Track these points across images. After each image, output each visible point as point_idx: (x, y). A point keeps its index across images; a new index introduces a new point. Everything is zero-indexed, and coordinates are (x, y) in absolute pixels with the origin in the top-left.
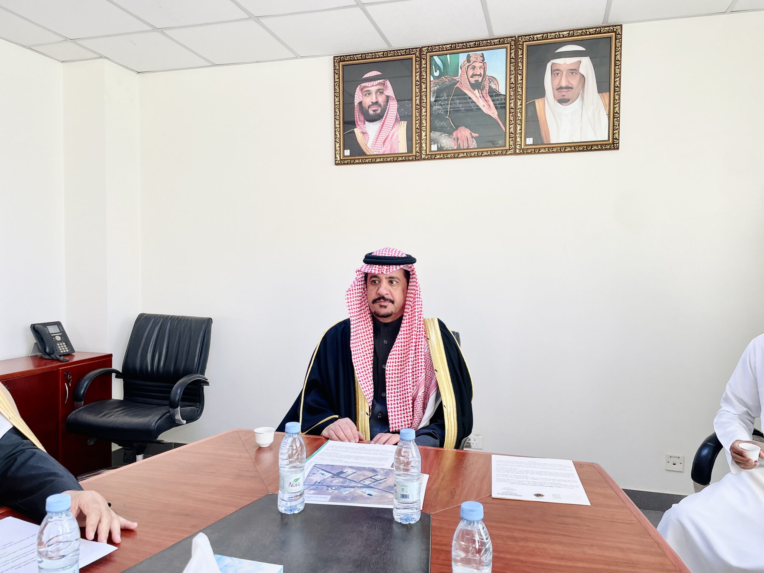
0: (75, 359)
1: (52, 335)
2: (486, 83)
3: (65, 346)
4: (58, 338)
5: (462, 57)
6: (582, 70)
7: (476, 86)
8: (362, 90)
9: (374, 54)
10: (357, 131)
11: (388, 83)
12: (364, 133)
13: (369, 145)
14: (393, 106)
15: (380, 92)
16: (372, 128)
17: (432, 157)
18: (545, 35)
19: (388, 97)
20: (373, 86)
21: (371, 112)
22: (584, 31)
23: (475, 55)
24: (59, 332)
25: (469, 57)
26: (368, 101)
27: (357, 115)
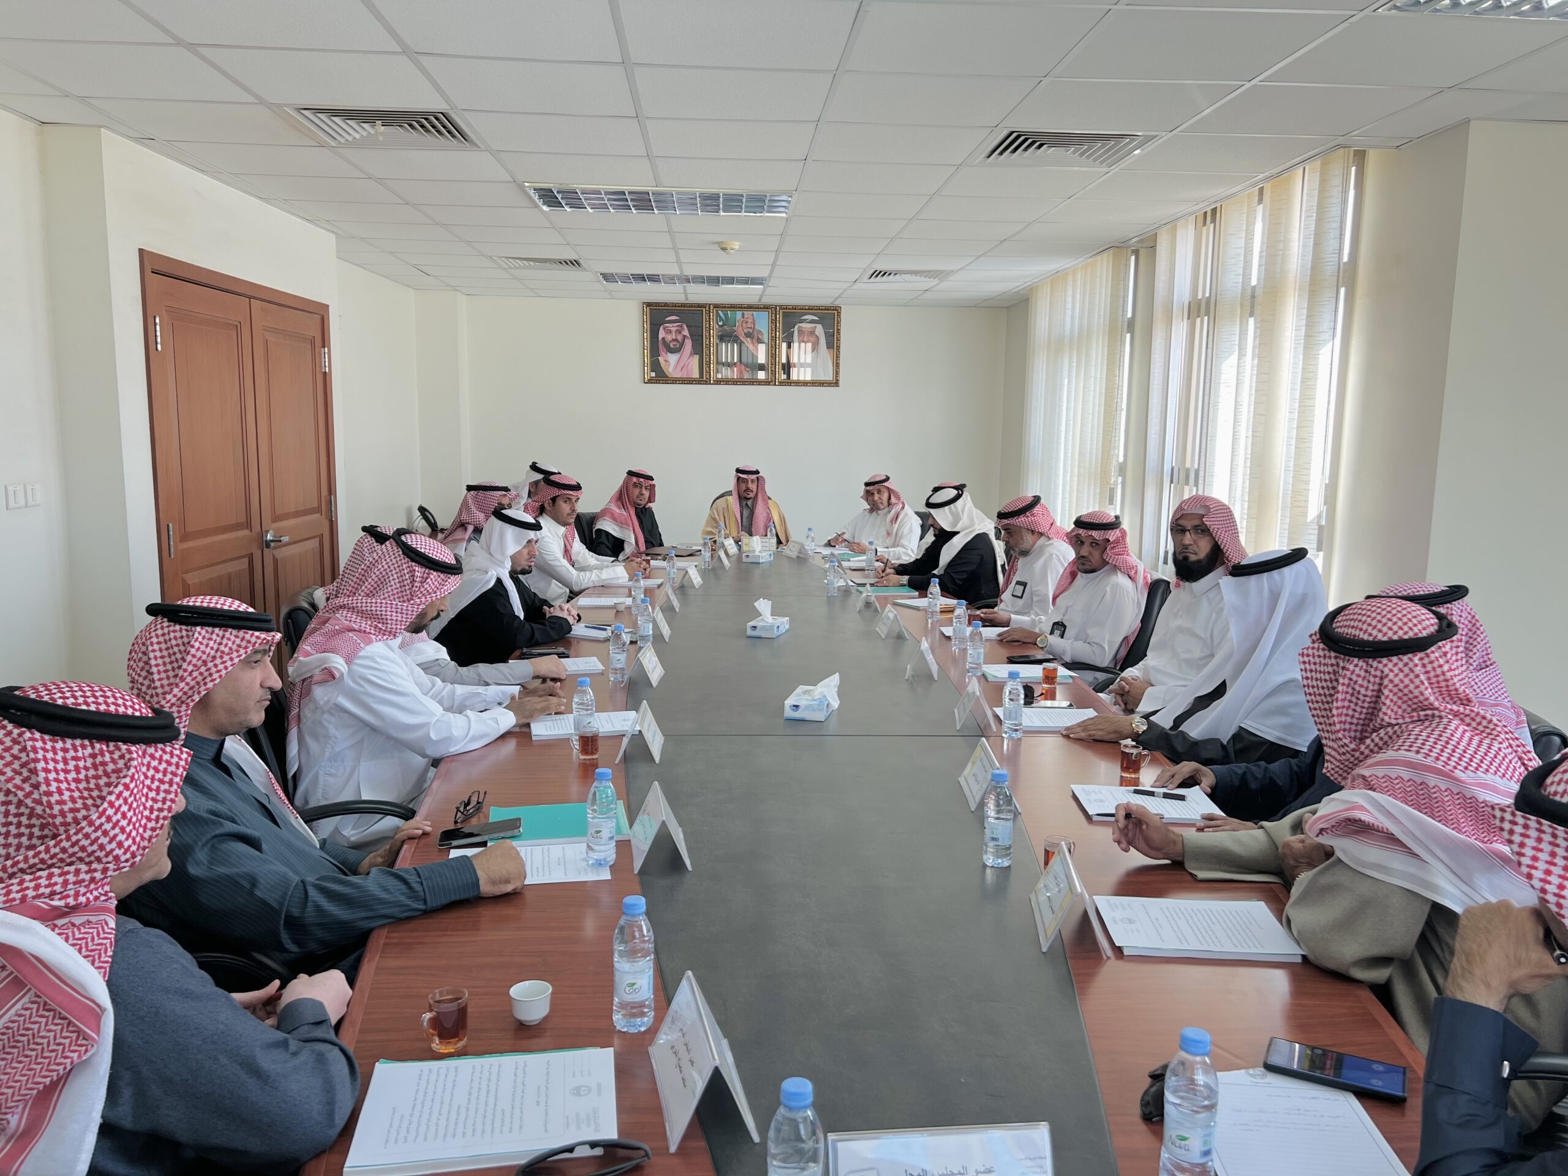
2: (756, 333)
5: (739, 314)
6: (817, 333)
7: (748, 335)
8: (664, 329)
9: (675, 305)
10: (661, 359)
11: (685, 326)
12: (666, 361)
13: (671, 370)
14: (688, 344)
15: (679, 332)
16: (673, 358)
17: (718, 382)
18: (794, 308)
19: (685, 336)
20: (673, 327)
21: (672, 346)
22: (819, 308)
23: (747, 314)
25: (743, 314)
26: (669, 338)
27: (661, 346)
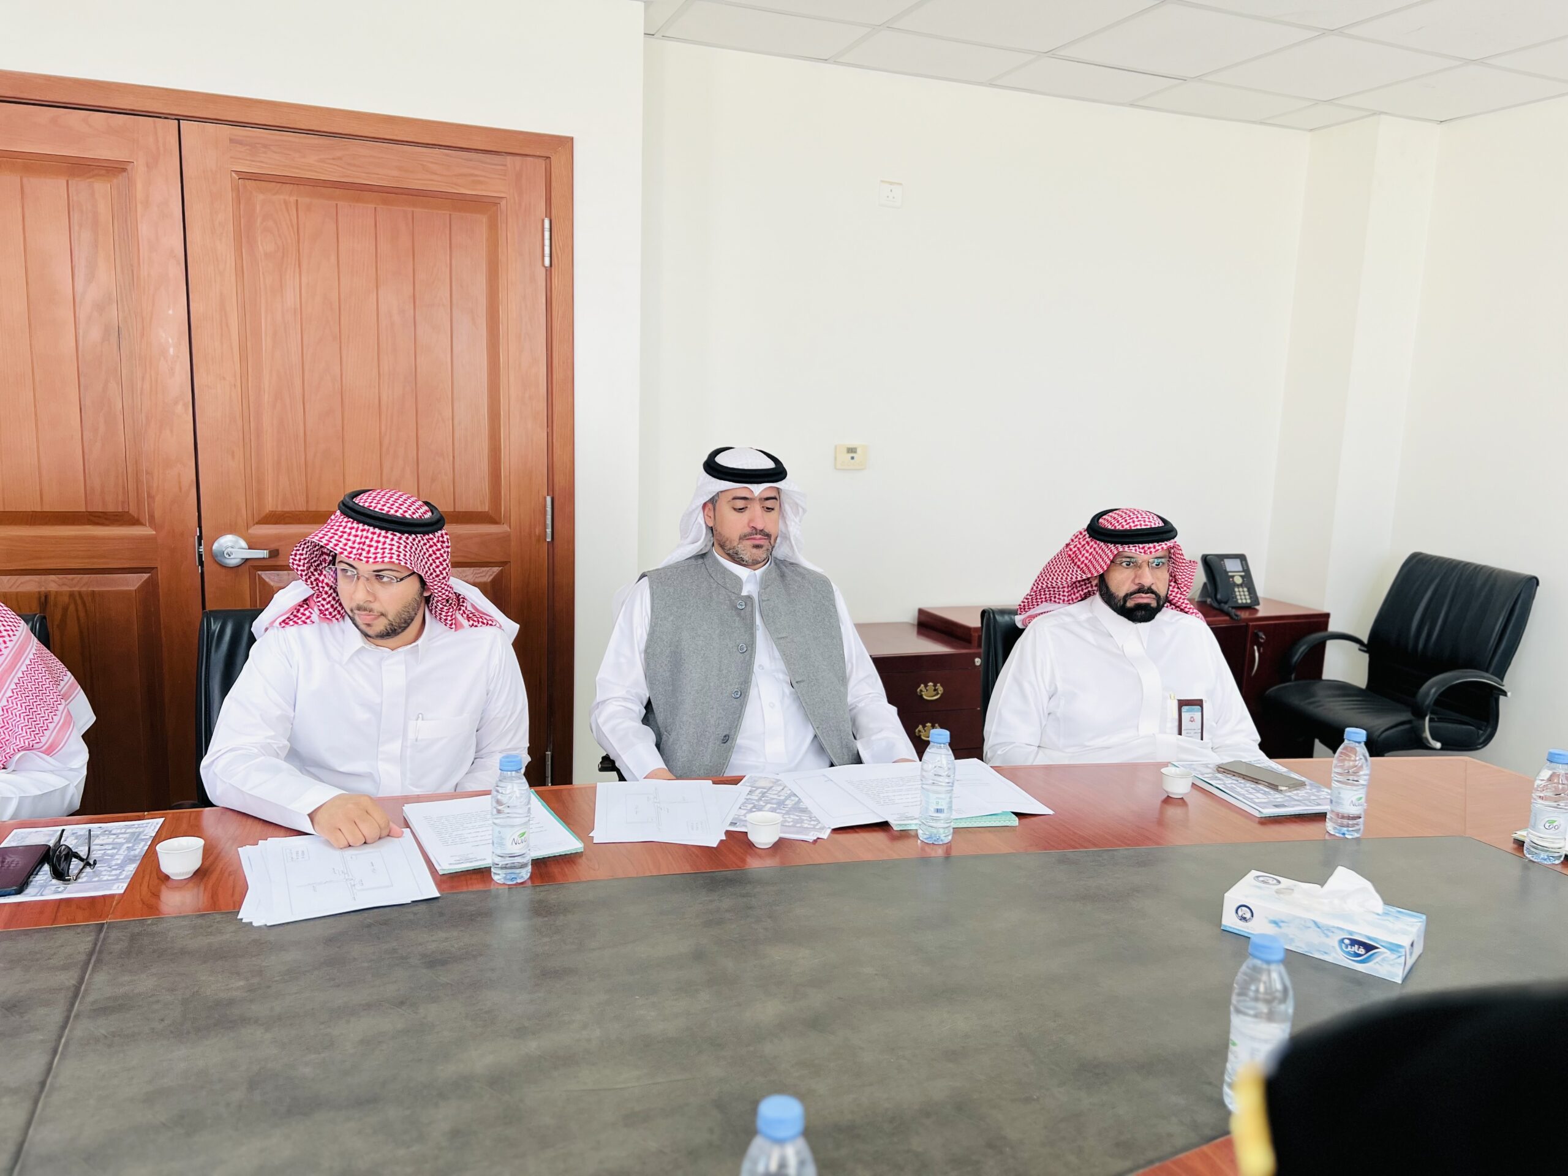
0: (1260, 614)
1: (1230, 574)
3: (1246, 593)
4: (1238, 580)
24: (1241, 569)
